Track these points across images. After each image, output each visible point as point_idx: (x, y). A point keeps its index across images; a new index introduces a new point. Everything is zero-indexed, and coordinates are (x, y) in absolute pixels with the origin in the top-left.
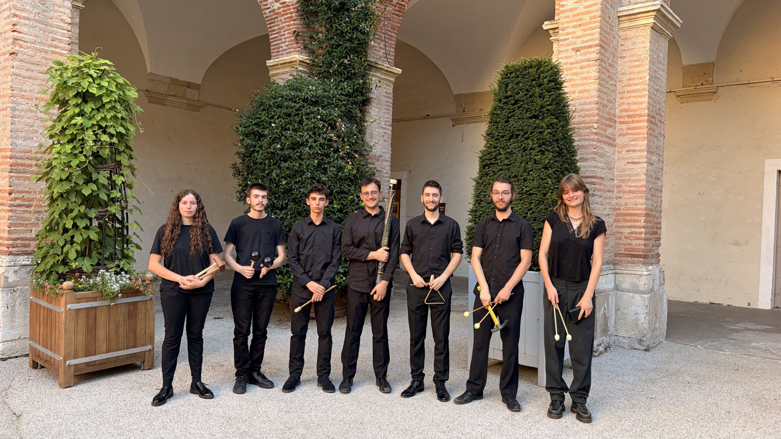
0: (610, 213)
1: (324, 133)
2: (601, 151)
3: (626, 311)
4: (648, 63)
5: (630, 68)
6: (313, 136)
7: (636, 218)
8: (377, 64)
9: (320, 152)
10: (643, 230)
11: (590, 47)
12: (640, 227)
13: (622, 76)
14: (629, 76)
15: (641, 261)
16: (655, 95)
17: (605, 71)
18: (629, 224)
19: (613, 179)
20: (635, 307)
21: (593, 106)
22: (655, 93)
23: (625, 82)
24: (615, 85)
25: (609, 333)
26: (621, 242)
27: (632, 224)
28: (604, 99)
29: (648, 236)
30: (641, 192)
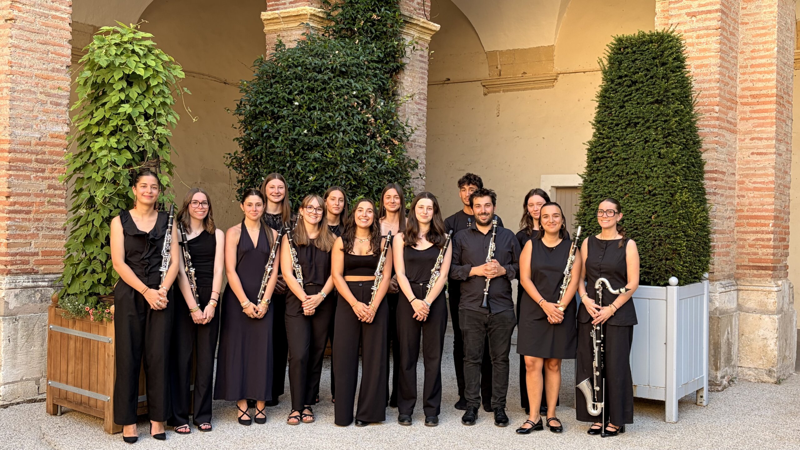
0: (731, 215)
1: (359, 113)
2: (722, 140)
3: (752, 336)
4: (776, 32)
5: (753, 37)
6: (346, 118)
7: (763, 221)
8: (412, 18)
9: (356, 139)
10: (772, 236)
11: (709, 12)
12: (768, 233)
13: (745, 47)
14: (753, 47)
15: (770, 275)
16: (783, 70)
17: (726, 42)
18: (754, 229)
19: (734, 174)
20: (762, 331)
21: (714, 85)
22: (784, 68)
23: (748, 55)
24: (736, 58)
25: (733, 363)
26: (744, 251)
27: (758, 229)
28: (725, 76)
29: (777, 243)
30: (768, 189)
